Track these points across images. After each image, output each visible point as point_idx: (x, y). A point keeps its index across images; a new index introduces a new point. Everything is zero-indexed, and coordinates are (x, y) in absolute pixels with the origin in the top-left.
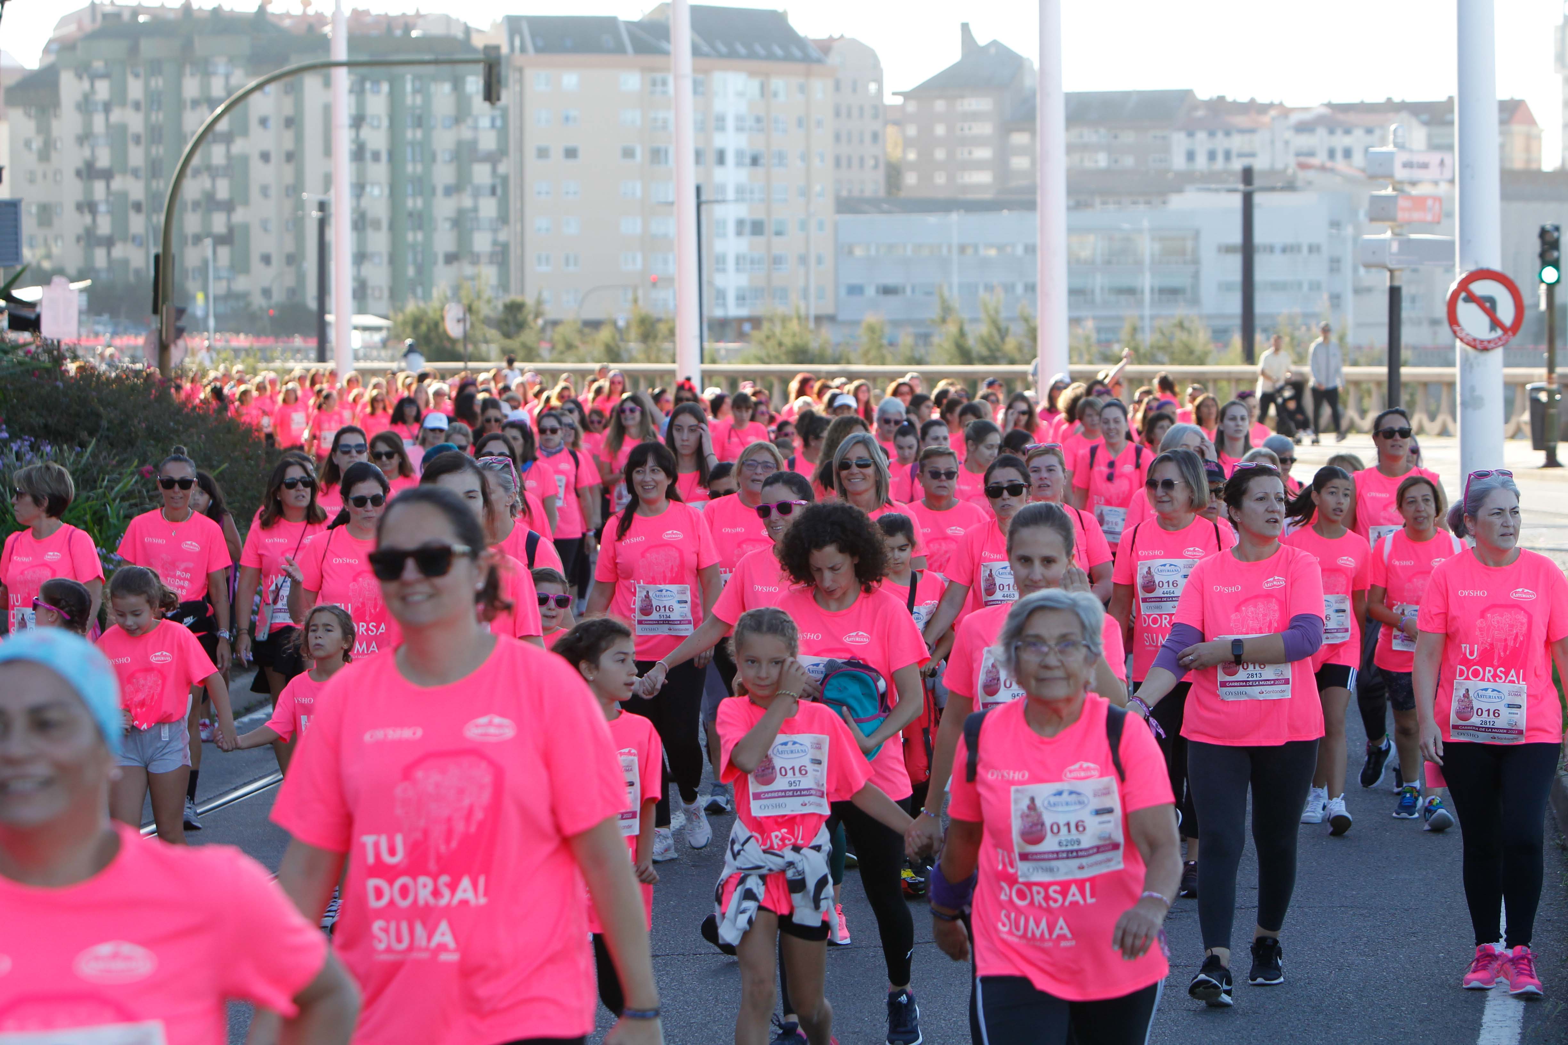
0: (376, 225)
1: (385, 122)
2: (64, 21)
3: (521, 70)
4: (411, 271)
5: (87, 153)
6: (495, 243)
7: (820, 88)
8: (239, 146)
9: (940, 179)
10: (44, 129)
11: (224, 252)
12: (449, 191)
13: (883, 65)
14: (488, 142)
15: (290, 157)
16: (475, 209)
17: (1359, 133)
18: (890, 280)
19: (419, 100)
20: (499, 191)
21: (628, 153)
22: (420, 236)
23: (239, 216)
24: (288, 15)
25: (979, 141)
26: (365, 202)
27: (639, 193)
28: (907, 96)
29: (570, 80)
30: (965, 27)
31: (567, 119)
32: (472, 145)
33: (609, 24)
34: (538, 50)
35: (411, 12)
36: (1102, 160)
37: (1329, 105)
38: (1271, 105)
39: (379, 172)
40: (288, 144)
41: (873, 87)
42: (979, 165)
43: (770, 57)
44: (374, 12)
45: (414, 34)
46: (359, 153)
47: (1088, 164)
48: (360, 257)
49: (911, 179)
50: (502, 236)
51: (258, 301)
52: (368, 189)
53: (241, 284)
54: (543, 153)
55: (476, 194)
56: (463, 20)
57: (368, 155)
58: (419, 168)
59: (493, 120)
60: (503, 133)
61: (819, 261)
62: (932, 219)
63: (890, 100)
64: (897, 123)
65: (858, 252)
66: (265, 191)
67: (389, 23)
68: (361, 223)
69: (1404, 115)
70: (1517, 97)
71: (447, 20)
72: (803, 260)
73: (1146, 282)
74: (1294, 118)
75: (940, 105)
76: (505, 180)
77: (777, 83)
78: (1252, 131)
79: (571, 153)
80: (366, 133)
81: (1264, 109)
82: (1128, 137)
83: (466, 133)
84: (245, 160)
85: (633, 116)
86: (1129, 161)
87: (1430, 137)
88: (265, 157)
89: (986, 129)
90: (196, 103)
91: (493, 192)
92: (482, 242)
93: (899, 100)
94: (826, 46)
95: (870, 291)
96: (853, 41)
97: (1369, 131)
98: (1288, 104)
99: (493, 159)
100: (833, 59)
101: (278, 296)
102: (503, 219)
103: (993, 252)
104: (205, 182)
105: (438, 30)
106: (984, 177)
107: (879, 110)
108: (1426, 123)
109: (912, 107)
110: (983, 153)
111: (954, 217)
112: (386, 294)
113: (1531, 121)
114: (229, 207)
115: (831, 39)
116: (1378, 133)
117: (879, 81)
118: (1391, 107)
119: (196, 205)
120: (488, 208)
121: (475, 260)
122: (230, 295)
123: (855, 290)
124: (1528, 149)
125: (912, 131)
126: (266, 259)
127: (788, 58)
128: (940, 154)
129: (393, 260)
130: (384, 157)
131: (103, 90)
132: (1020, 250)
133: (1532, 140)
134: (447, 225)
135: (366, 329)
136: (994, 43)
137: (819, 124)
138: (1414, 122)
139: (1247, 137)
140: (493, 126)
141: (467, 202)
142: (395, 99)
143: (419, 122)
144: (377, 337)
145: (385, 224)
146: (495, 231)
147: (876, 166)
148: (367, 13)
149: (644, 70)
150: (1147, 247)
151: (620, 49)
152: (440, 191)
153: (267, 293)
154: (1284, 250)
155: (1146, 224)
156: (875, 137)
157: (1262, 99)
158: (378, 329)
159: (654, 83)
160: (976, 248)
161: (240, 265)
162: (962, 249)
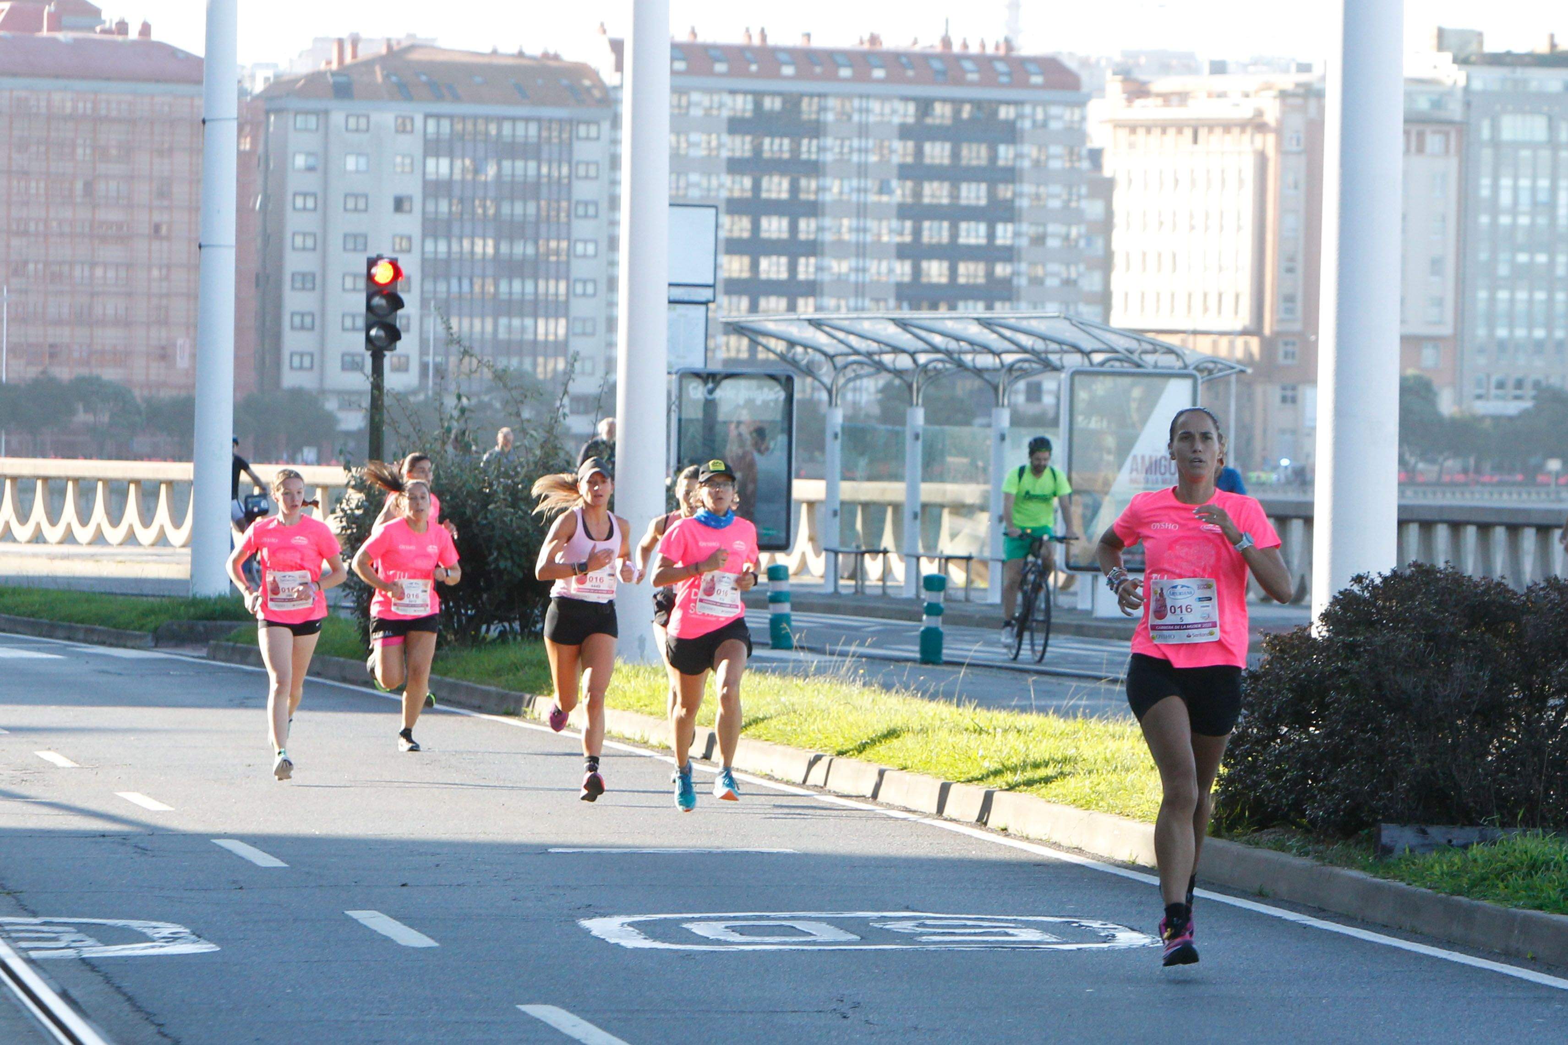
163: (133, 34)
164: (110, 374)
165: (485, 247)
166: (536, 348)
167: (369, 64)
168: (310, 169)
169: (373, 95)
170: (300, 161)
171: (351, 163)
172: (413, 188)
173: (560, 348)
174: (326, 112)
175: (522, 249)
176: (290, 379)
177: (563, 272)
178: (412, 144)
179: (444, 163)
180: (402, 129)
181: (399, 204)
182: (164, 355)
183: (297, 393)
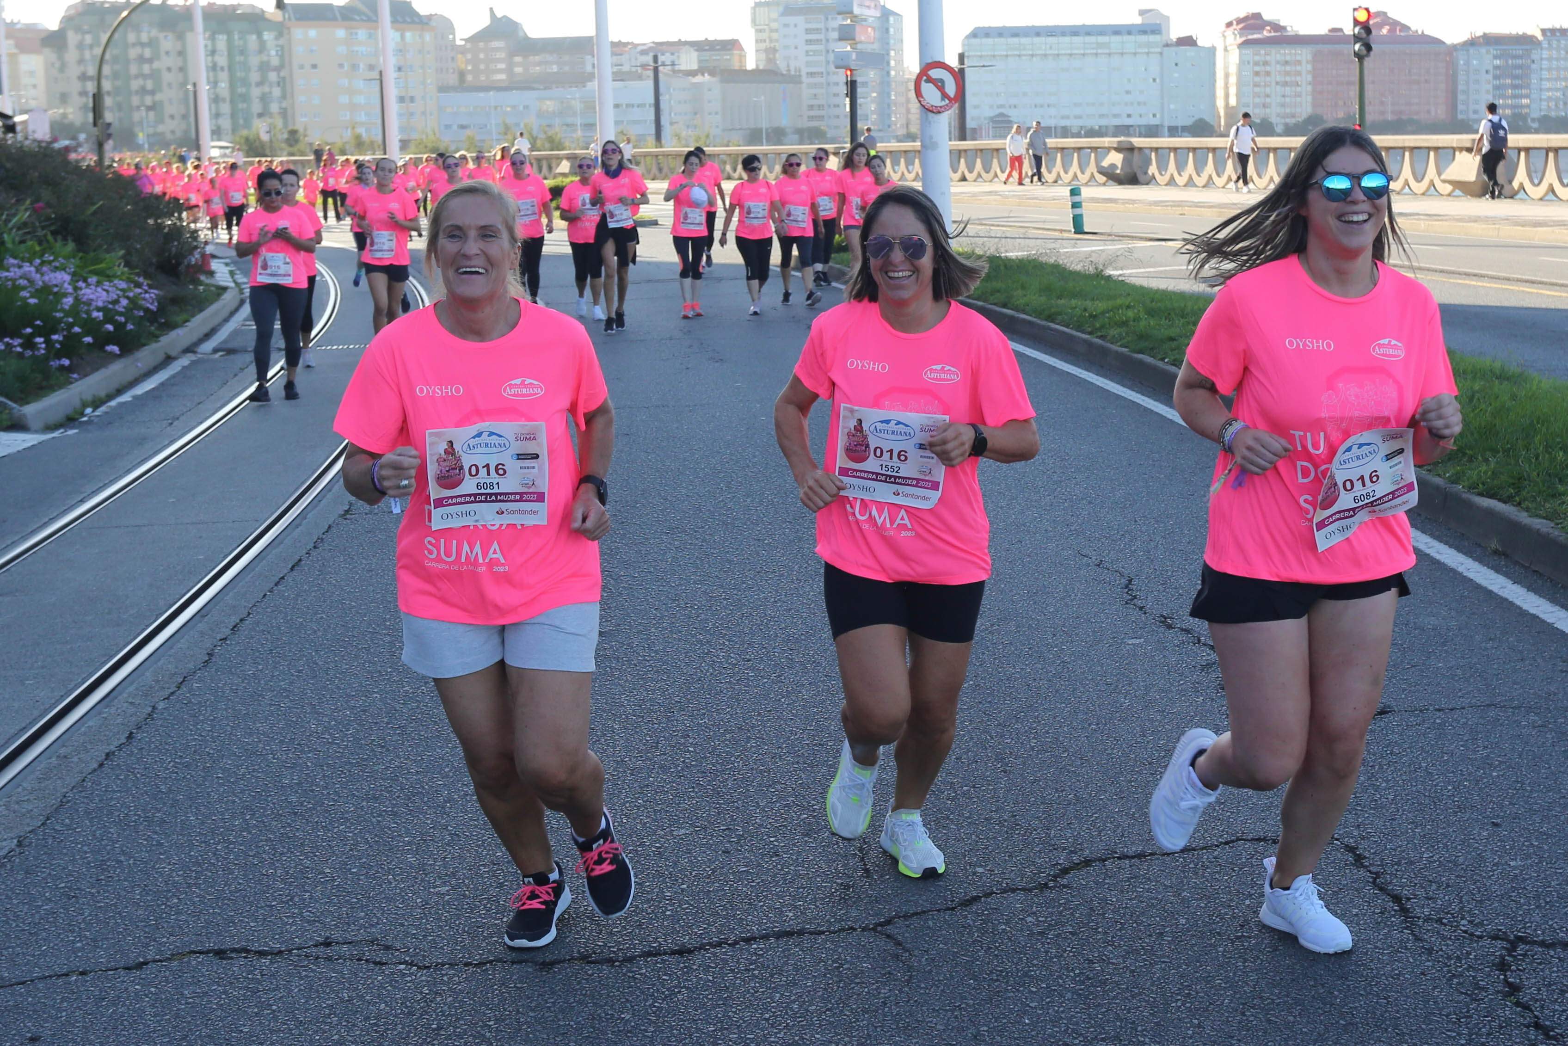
0: (224, 100)
1: (226, 53)
2: (69, 8)
3: (289, 28)
4: (241, 122)
5: (82, 68)
6: (281, 108)
7: (428, 37)
8: (156, 65)
9: (483, 78)
10: (61, 58)
11: (151, 114)
12: (258, 84)
13: (455, 26)
14: (275, 61)
15: (181, 69)
16: (270, 93)
17: (668, 54)
18: (464, 123)
19: (241, 43)
20: (281, 84)
21: (341, 66)
22: (245, 105)
23: (158, 97)
24: (177, 5)
25: (499, 61)
26: (218, 90)
27: (347, 84)
28: (465, 40)
29: (312, 33)
30: (491, 9)
31: (312, 51)
32: (268, 63)
33: (329, 7)
34: (298, 19)
35: (235, 3)
36: (555, 68)
37: (653, 43)
38: (628, 43)
39: (224, 76)
40: (180, 63)
41: (451, 37)
42: (500, 71)
43: (405, 22)
44: (218, 3)
45: (239, 12)
46: (214, 68)
47: (549, 70)
48: (217, 115)
49: (469, 78)
50: (284, 105)
51: (169, 136)
52: (219, 84)
53: (160, 128)
54: (302, 67)
55: (271, 86)
56: (260, 7)
57: (218, 69)
58: (243, 74)
59: (277, 51)
60: (282, 57)
61: (431, 114)
62: (482, 95)
63: (459, 42)
64: (462, 53)
65: (449, 110)
66: (170, 85)
67: (225, 7)
68: (216, 100)
69: (687, 47)
70: (735, 38)
71: (253, 6)
72: (424, 113)
73: (579, 121)
74: (640, 48)
75: (481, 44)
76: (284, 79)
77: (408, 35)
78: (621, 55)
79: (314, 66)
80: (217, 58)
81: (626, 44)
82: (566, 58)
83: (265, 59)
84: (159, 71)
85: (342, 49)
86: (567, 68)
87: (699, 56)
88: (169, 69)
89: (502, 55)
90: (134, 45)
91: (278, 84)
92: (274, 108)
93: (463, 43)
94: (430, 17)
95: (455, 127)
96: (441, 16)
97: (672, 54)
98: (636, 42)
99: (278, 69)
100: (433, 23)
101: (179, 134)
102: (284, 97)
103: (509, 109)
104: (140, 82)
105: (249, 11)
106: (503, 77)
107: (454, 47)
108: (697, 50)
109: (469, 46)
110: (502, 66)
111: (491, 93)
112: (230, 132)
113: (742, 49)
114: (153, 93)
115: (431, 15)
116: (676, 54)
117: (454, 34)
118: (681, 43)
119: (137, 92)
120: (277, 92)
121: (271, 115)
122: (155, 134)
123: (448, 127)
124: (741, 61)
125: (469, 56)
126: (172, 117)
127: (413, 22)
128: (482, 67)
129: (233, 116)
130: (226, 69)
131: (88, 39)
132: (521, 108)
133: (742, 57)
134: (257, 100)
135: (221, 147)
136: (505, 17)
137: (429, 53)
138: (692, 49)
139: (619, 57)
140: (277, 55)
141: (266, 89)
142: (230, 42)
143: (242, 52)
144: (228, 151)
145: (228, 100)
146: (280, 102)
147: (453, 73)
148: (214, 4)
149: (347, 28)
150: (578, 106)
151: (335, 19)
152: (253, 84)
153: (173, 132)
154: (638, 106)
155: (577, 95)
156: (453, 58)
157: (624, 40)
158: (227, 148)
159: (351, 34)
160: (501, 107)
161: (160, 120)
162: (496, 108)
163: (1420, 33)
164: (1415, 117)
165: (1508, 81)
166: (1522, 106)
167: (1479, 37)
168: (1464, 64)
169: (1480, 45)
170: (1462, 62)
171: (1475, 62)
172: (1491, 68)
173: (1528, 106)
174: (1468, 50)
175: (1517, 82)
176: (1460, 117)
177: (1528, 86)
178: (1491, 57)
179: (1498, 62)
180: (1488, 52)
181: (1487, 72)
182: (1429, 112)
183: (1463, 121)
